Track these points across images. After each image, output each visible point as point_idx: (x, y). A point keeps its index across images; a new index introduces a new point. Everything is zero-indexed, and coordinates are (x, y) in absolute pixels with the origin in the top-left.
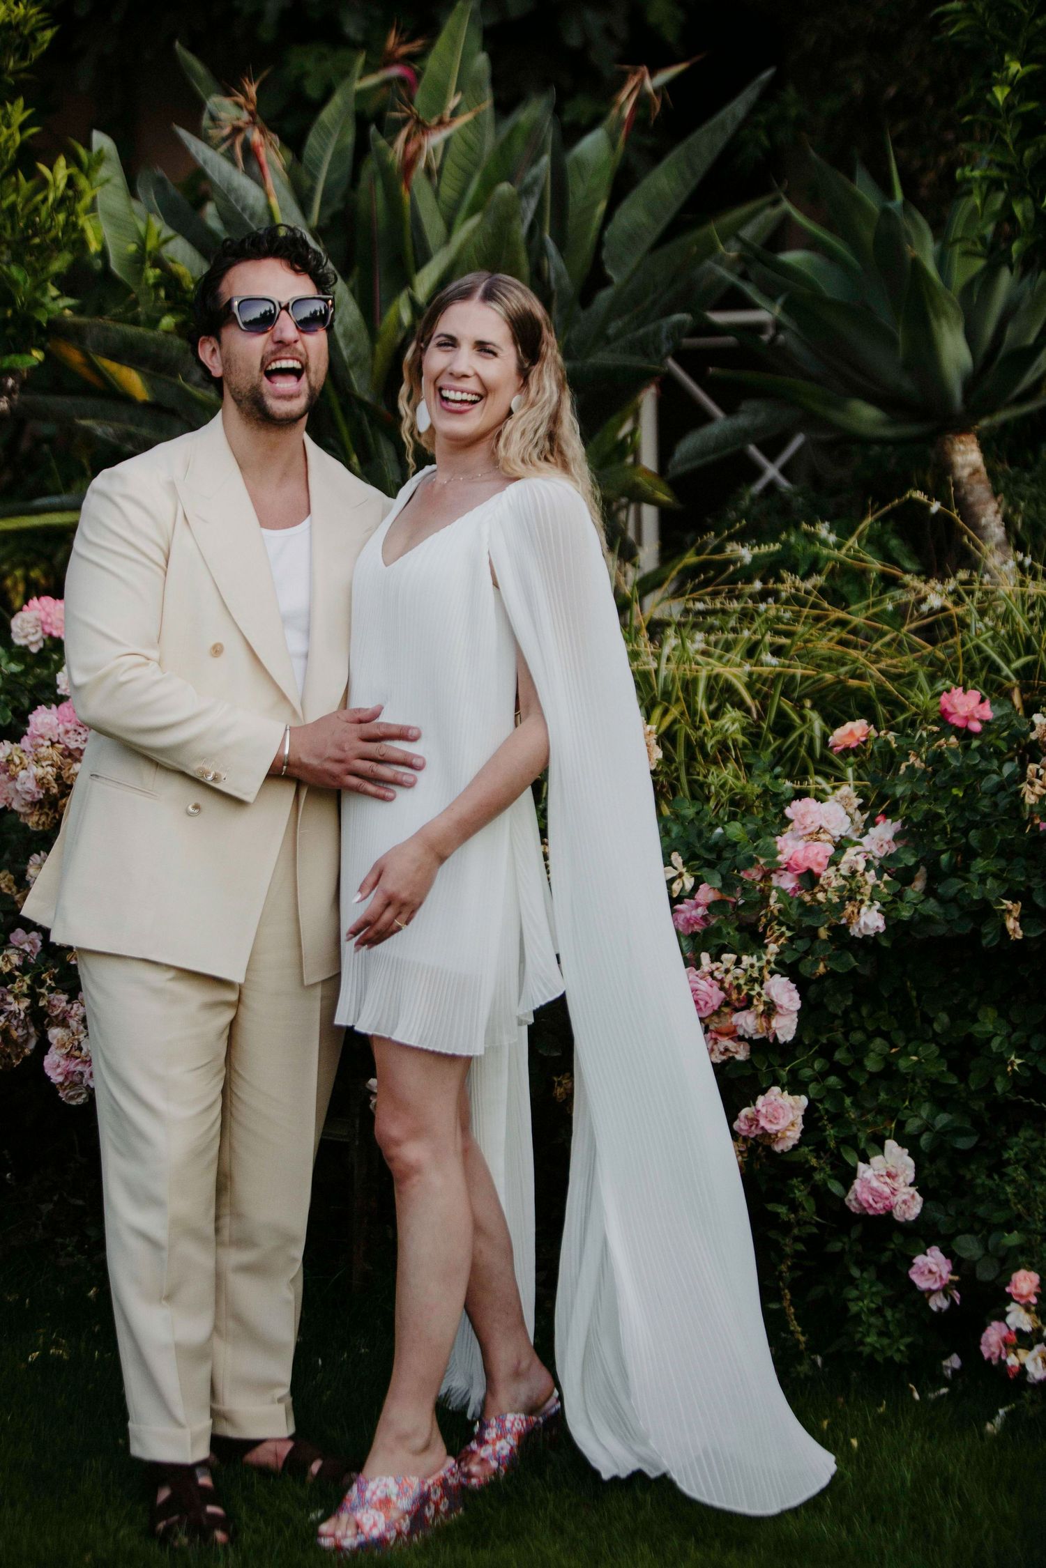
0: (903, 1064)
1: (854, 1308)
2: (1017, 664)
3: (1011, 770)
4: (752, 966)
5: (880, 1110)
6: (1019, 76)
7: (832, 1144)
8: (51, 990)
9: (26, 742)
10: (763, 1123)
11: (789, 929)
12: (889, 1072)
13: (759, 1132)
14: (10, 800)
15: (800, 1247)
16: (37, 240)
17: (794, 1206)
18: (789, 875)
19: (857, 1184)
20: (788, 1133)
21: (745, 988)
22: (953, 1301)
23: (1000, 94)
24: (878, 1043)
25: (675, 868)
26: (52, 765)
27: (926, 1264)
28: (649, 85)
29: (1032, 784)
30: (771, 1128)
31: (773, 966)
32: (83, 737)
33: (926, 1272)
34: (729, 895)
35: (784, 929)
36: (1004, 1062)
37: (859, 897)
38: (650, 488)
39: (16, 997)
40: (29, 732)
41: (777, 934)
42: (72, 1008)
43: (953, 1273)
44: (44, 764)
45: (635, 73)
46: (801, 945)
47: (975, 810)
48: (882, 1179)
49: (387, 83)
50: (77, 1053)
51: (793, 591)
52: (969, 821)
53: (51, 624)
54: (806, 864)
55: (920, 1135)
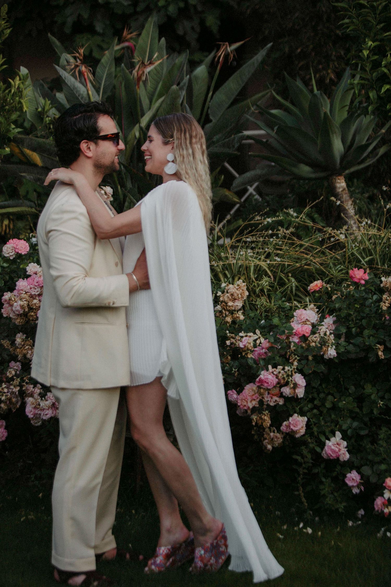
0: (340, 405)
1: (322, 493)
2: (367, 259)
3: (376, 298)
4: (289, 370)
5: (332, 421)
6: (372, 46)
7: (316, 434)
8: (27, 383)
9: (15, 292)
10: (292, 427)
11: (298, 356)
12: (334, 408)
13: (290, 430)
14: (9, 314)
15: (306, 471)
16: (7, 107)
17: (303, 457)
18: (296, 337)
19: (326, 448)
20: (301, 431)
21: (286, 378)
22: (361, 490)
23: (366, 53)
24: (330, 397)
25: (257, 335)
26: (26, 301)
27: (351, 477)
28: (229, 49)
29: (385, 302)
30: (295, 429)
31: (296, 370)
32: (37, 290)
33: (351, 479)
34: (275, 345)
35: (296, 356)
36: (377, 403)
37: (327, 344)
38: (231, 197)
39: (15, 387)
40: (16, 289)
41: (294, 358)
42: (35, 390)
43: (361, 479)
44: (23, 300)
45: (224, 45)
46: (304, 362)
47: (363, 312)
48: (335, 446)
49: (123, 48)
50: (38, 407)
51: (283, 234)
52: (362, 316)
53: (18, 249)
54: (302, 333)
55: (347, 430)
